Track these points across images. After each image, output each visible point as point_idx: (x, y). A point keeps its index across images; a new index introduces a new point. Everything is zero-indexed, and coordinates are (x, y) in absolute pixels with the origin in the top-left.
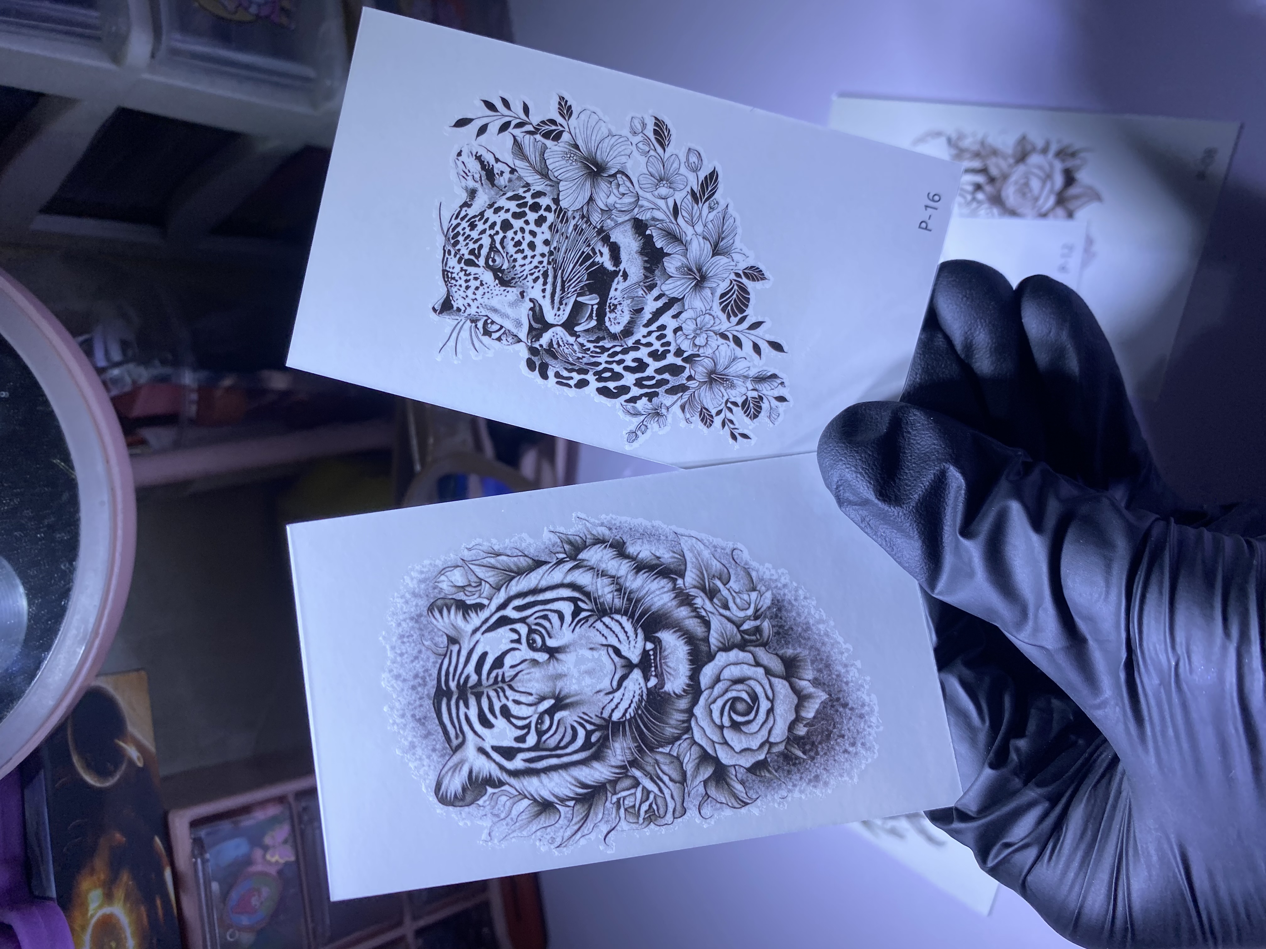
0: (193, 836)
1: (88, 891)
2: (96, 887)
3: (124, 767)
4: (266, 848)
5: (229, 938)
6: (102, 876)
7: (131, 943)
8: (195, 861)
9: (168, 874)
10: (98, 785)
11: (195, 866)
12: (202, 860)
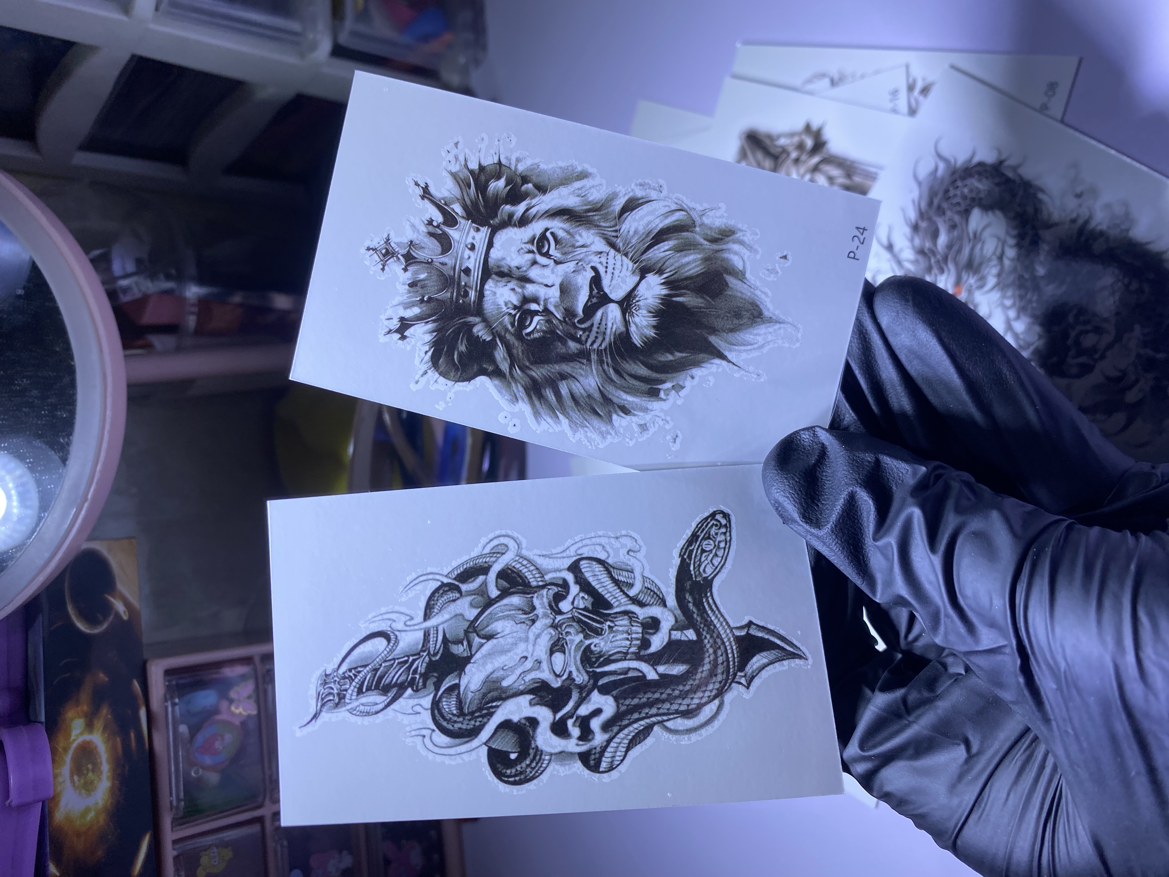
0: (166, 683)
1: (72, 720)
2: (80, 717)
3: (111, 618)
4: (231, 701)
5: (193, 774)
6: (85, 708)
7: (106, 768)
8: (166, 704)
9: (143, 713)
10: (88, 631)
11: (166, 708)
12: (172, 703)
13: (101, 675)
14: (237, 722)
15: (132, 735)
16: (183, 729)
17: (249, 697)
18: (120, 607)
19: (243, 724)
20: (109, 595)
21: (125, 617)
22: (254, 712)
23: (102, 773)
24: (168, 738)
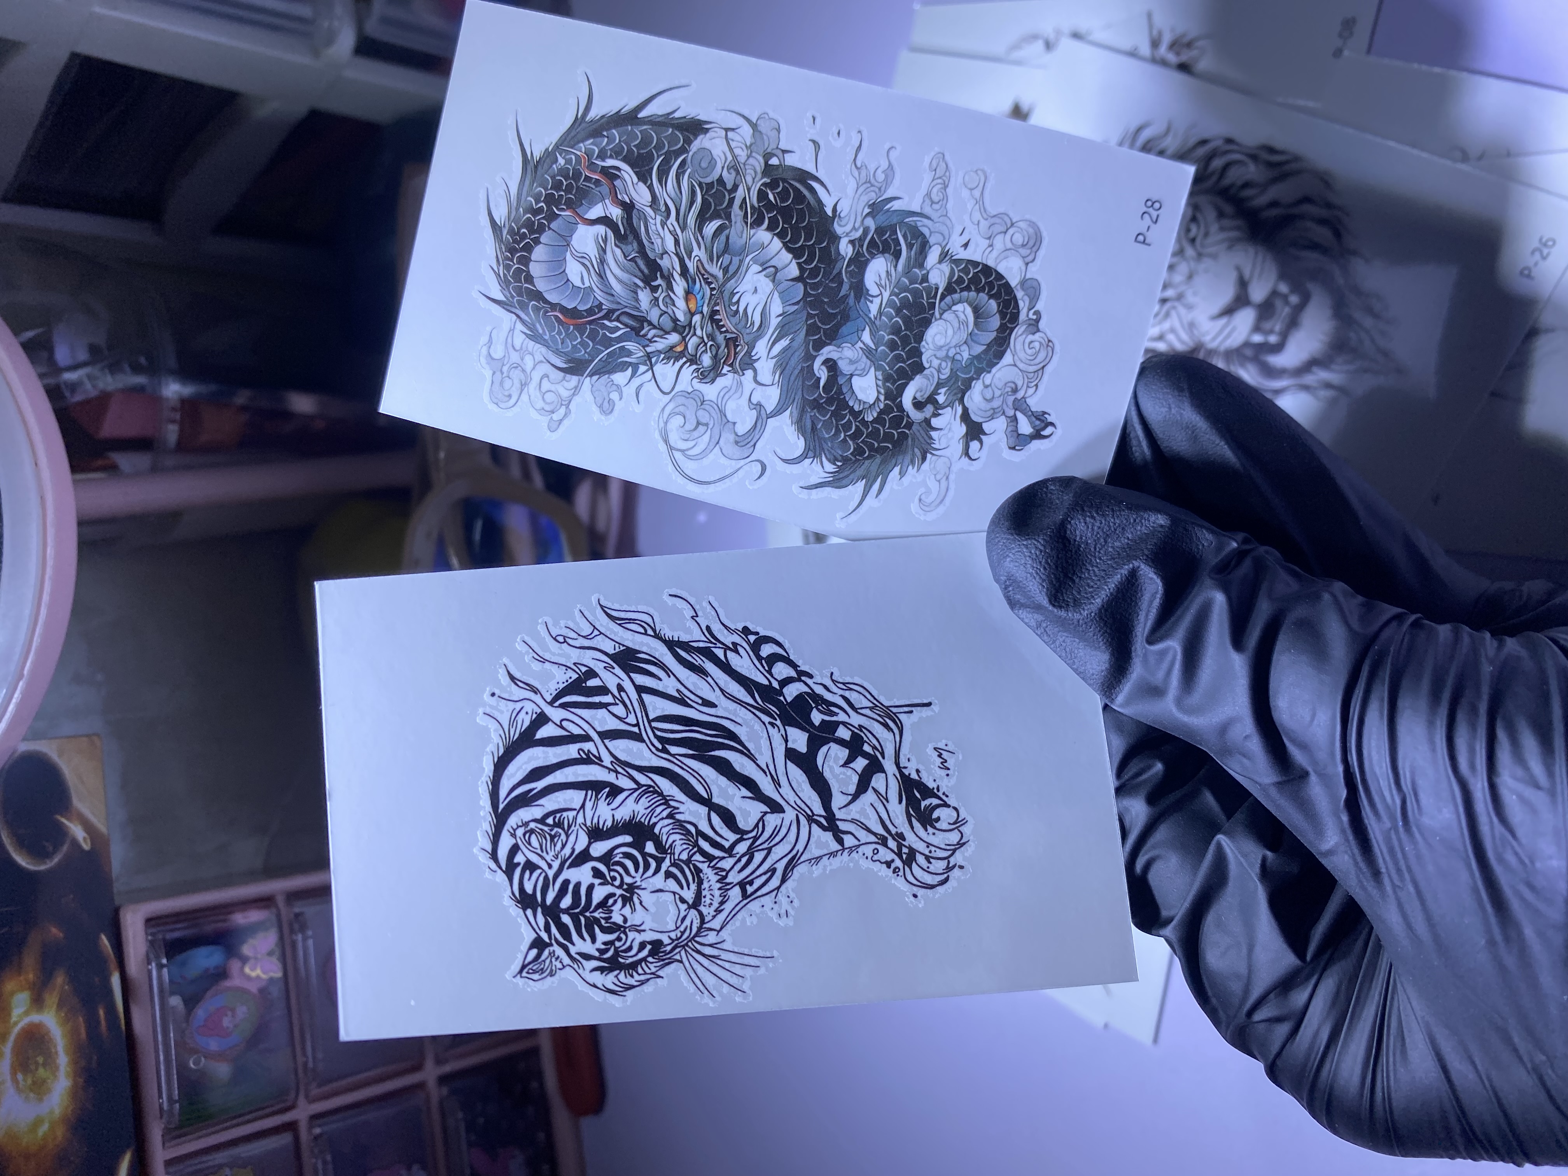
0: (150, 938)
1: (12, 994)
2: (22, 989)
3: (65, 848)
4: (244, 960)
5: (192, 1065)
6: (31, 976)
7: (63, 1060)
8: (150, 967)
9: (115, 981)
11: (150, 972)
12: (157, 965)
13: (54, 930)
14: (253, 988)
15: (101, 1012)
16: (175, 1001)
17: (270, 954)
18: (78, 832)
19: (262, 991)
20: (62, 816)
21: (86, 847)
22: (279, 974)
23: (57, 1068)
24: (154, 1016)
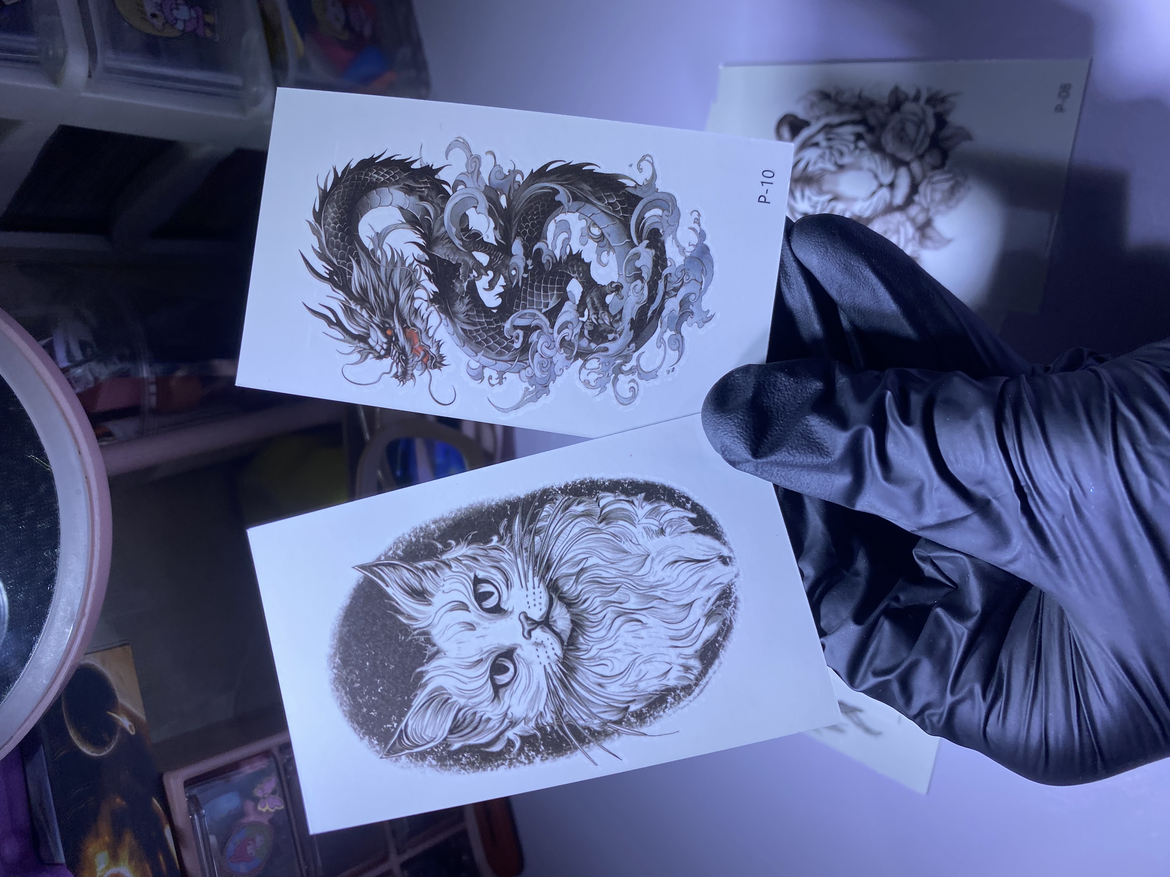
0: (187, 794)
1: (94, 855)
2: (101, 850)
3: (118, 736)
4: (256, 800)
6: (107, 839)
8: (193, 817)
9: (168, 832)
10: (96, 755)
11: (193, 822)
12: (197, 815)
13: (118, 800)
14: (265, 821)
15: (161, 858)
16: (213, 839)
17: (274, 793)
18: (125, 722)
19: (271, 821)
20: (111, 712)
21: (132, 733)
22: (282, 807)
